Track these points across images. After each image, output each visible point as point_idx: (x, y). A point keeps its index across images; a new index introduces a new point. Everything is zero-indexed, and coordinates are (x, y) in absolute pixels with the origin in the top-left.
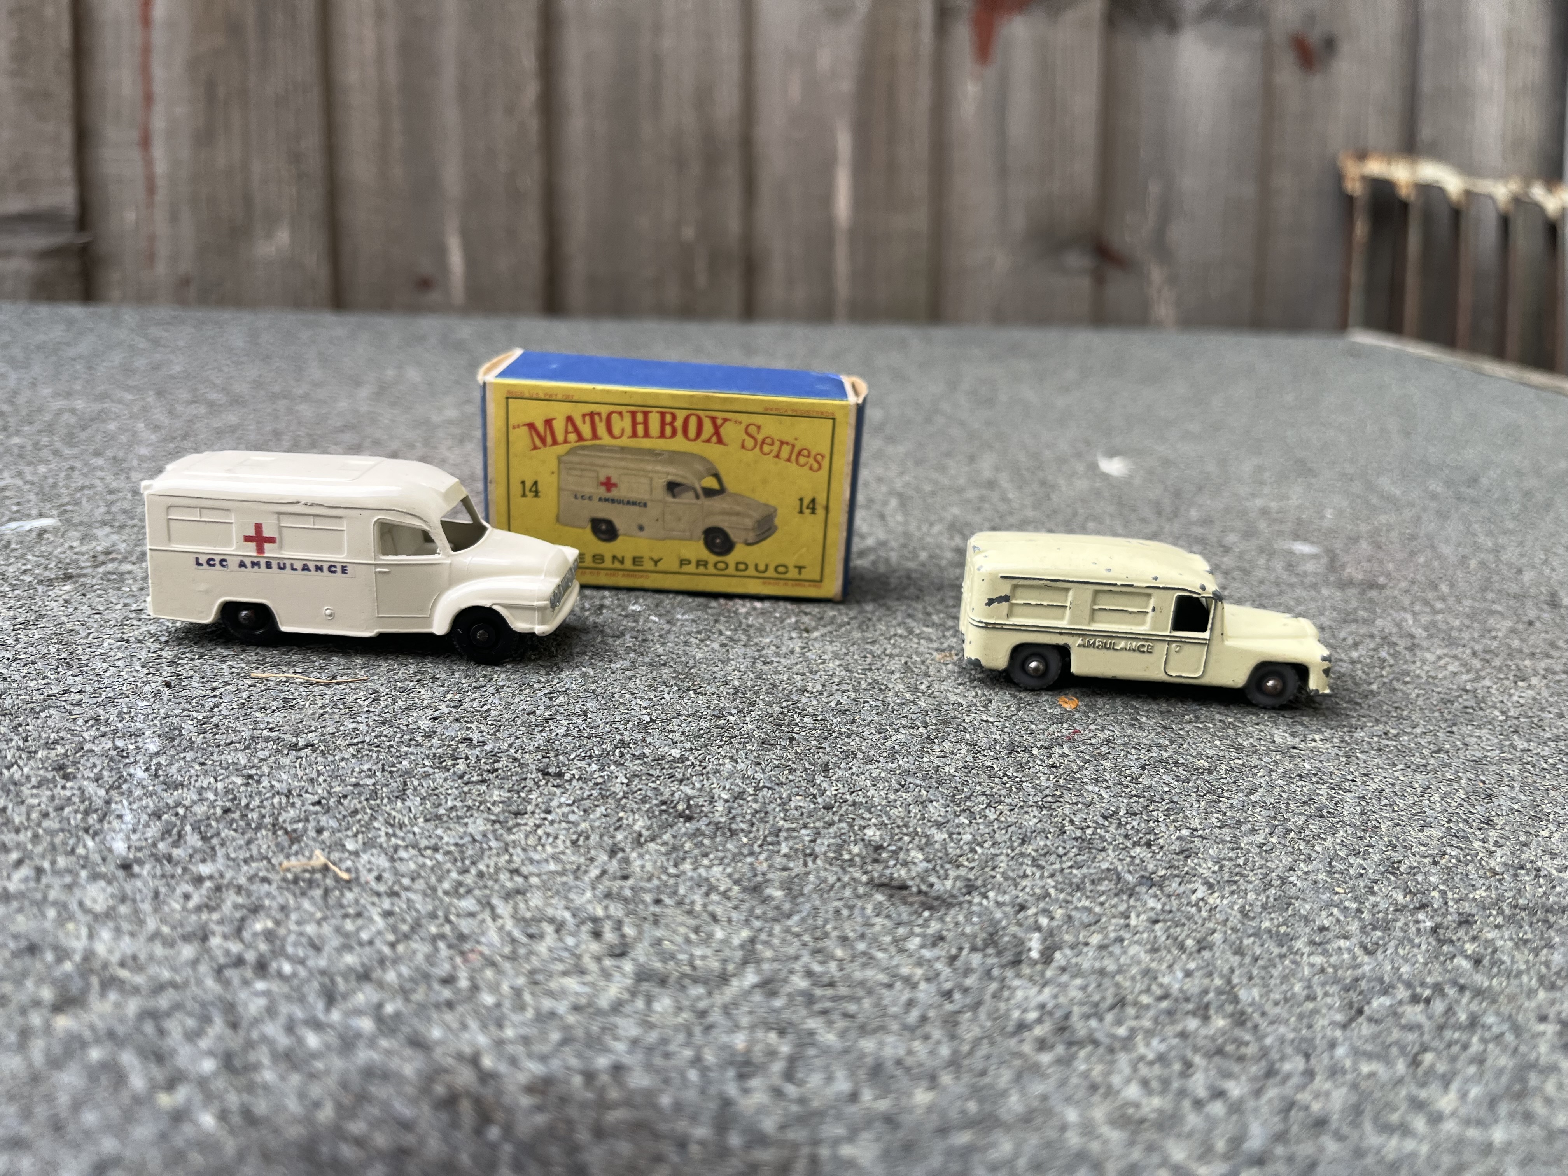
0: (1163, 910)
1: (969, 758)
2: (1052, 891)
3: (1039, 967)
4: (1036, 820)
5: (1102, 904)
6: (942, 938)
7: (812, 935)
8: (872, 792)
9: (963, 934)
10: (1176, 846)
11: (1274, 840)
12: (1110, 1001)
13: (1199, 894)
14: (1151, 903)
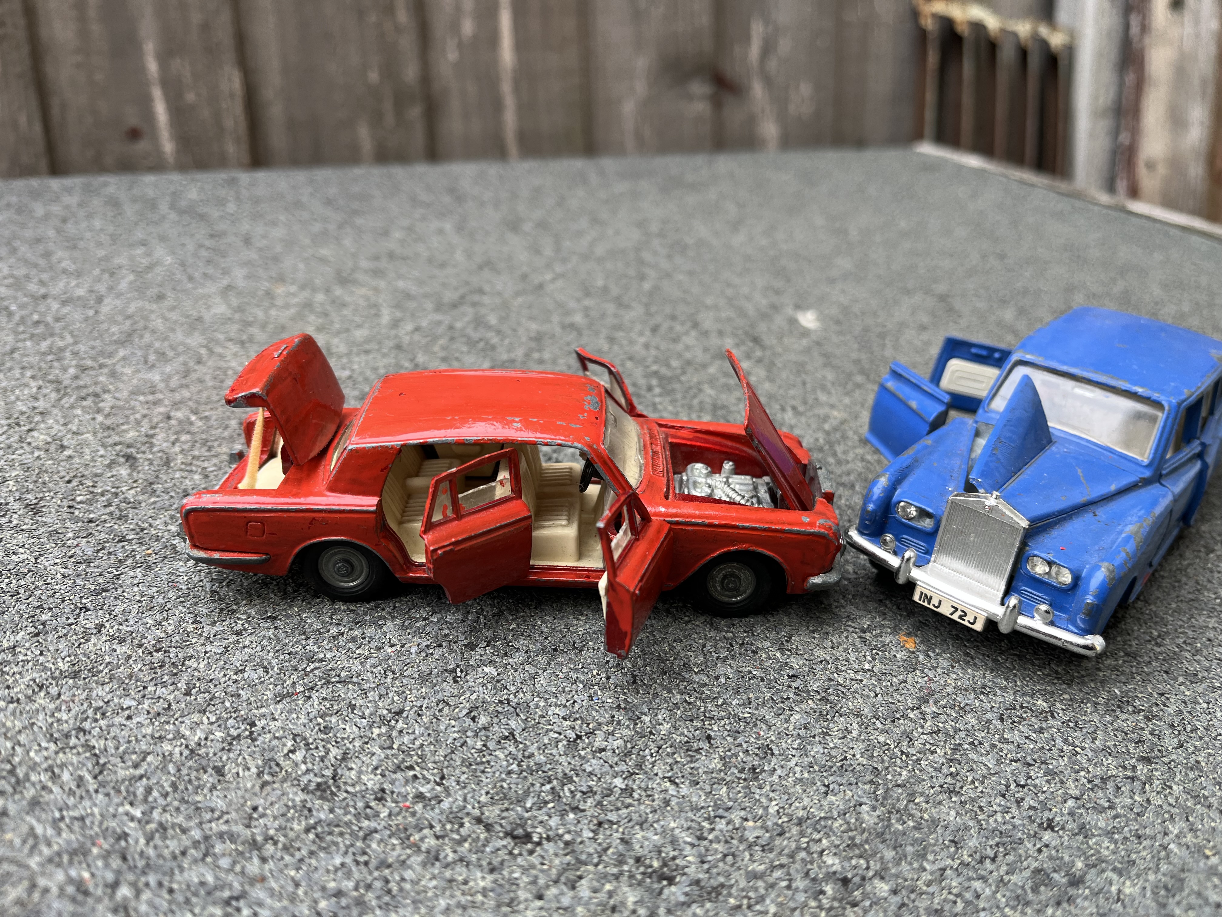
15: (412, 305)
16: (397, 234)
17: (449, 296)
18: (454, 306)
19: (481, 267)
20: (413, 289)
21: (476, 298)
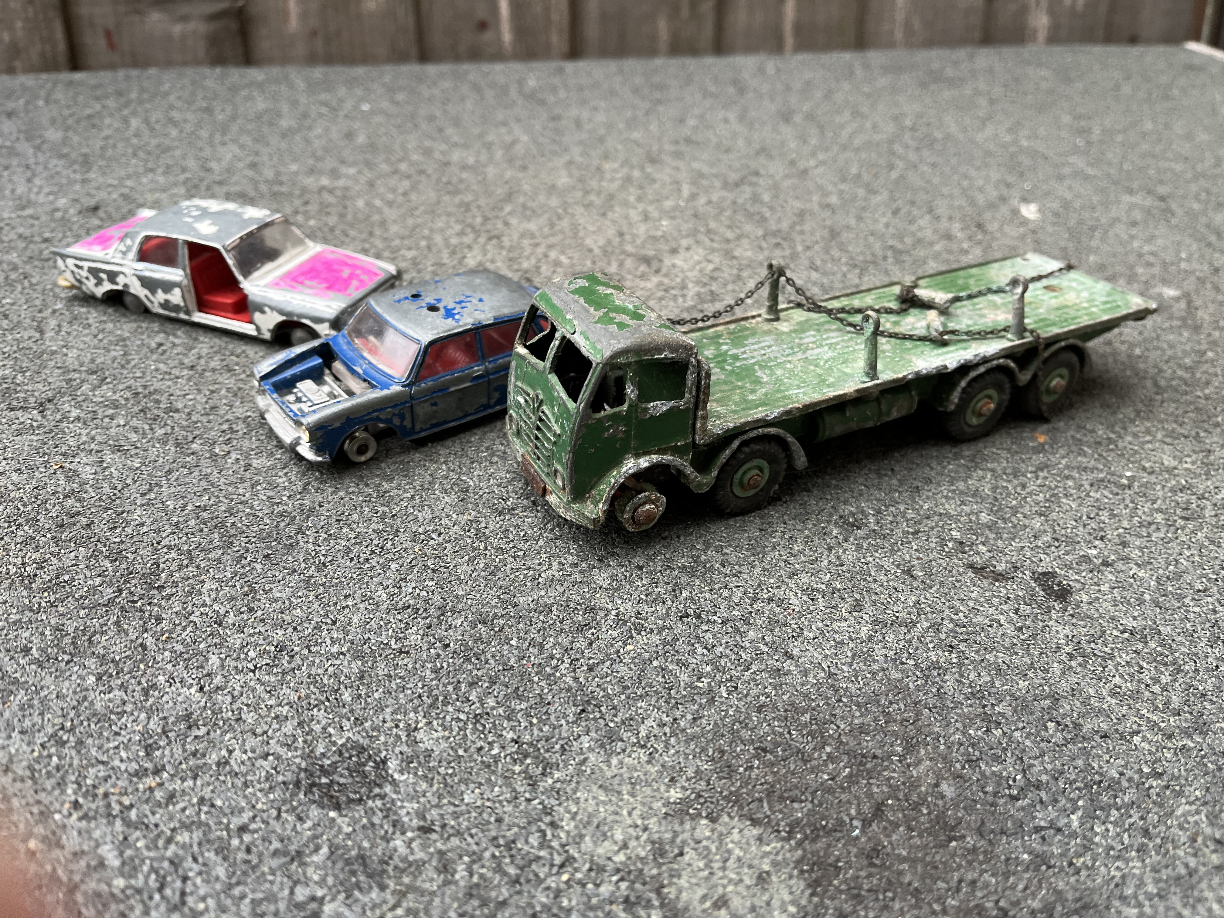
0: (1117, 581)
1: (994, 481)
2: (1057, 570)
3: (1060, 614)
4: (1039, 524)
5: (1084, 577)
7: (946, 598)
9: (1018, 595)
15: (705, 182)
16: (692, 122)
17: (734, 177)
18: (737, 185)
19: (758, 153)
20: (705, 169)
21: (754, 179)
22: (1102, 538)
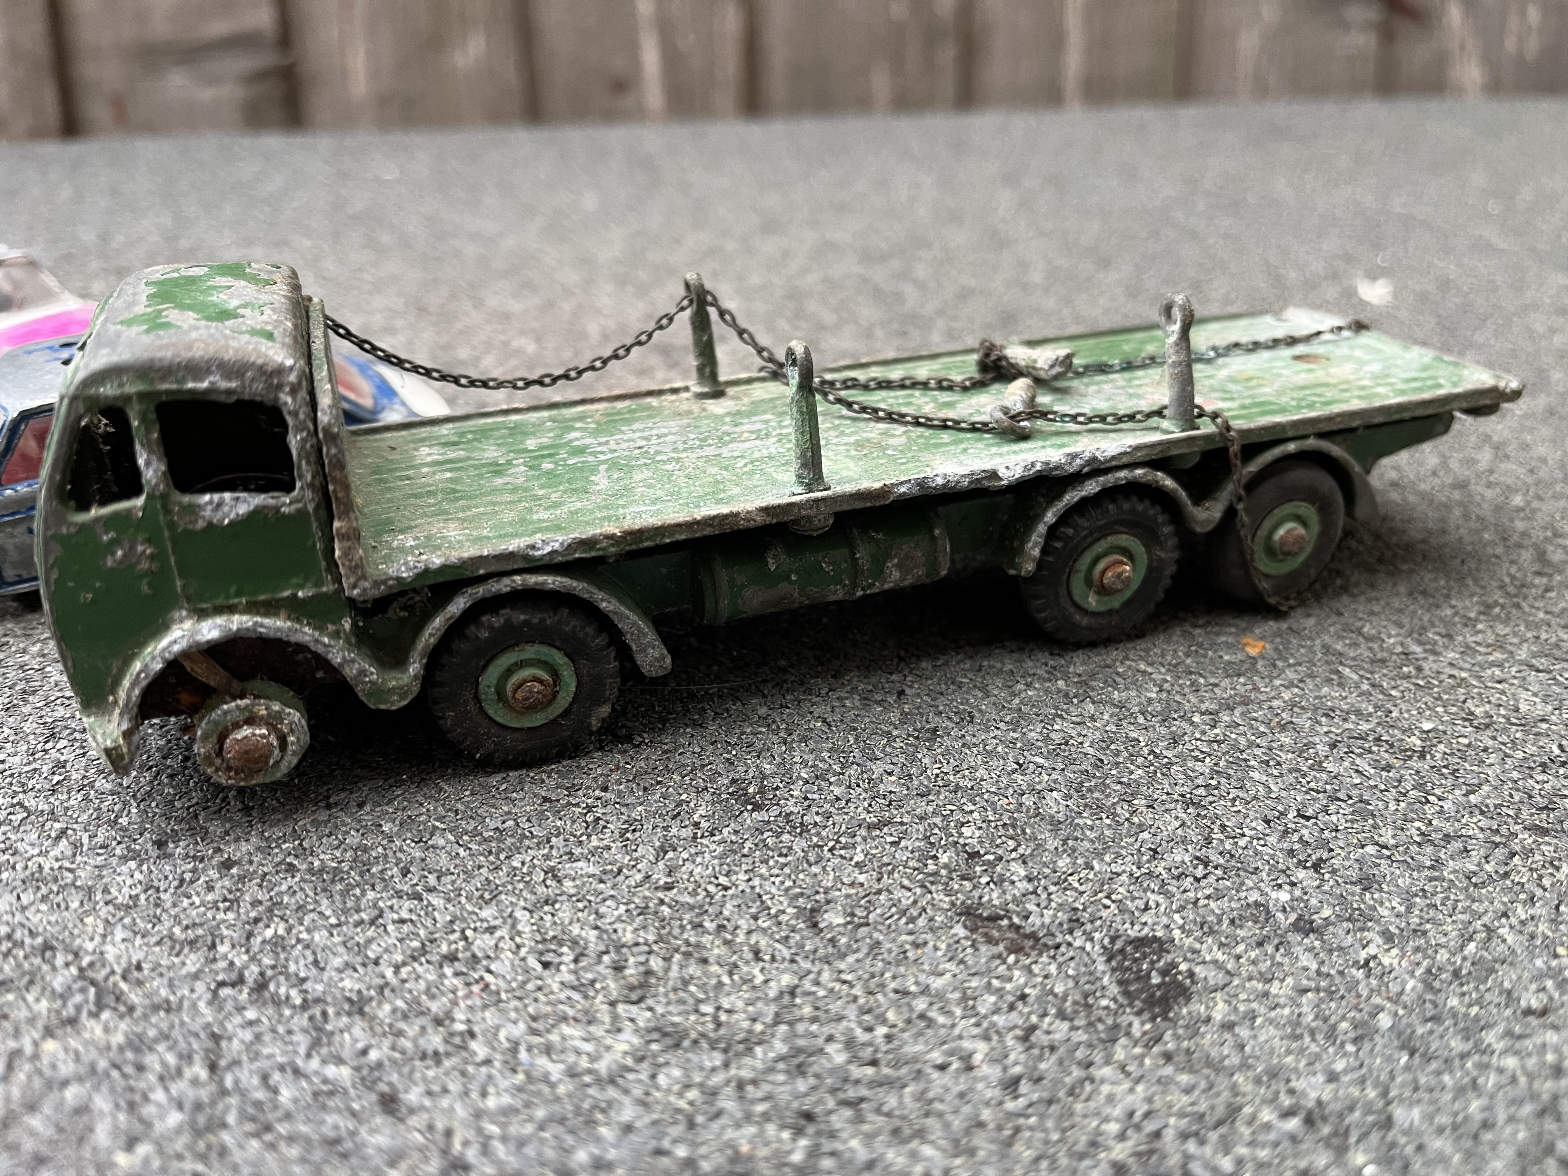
0: (1318, 973)
1: (1112, 728)
2: (1177, 933)
3: (1138, 1050)
4: (1177, 824)
5: (1238, 957)
6: (1023, 997)
7: (866, 986)
8: (981, 772)
9: (1051, 992)
10: (1354, 874)
11: (1488, 868)
12: (1220, 1112)
13: (1372, 950)
14: (1306, 960)
22: (1316, 867)
